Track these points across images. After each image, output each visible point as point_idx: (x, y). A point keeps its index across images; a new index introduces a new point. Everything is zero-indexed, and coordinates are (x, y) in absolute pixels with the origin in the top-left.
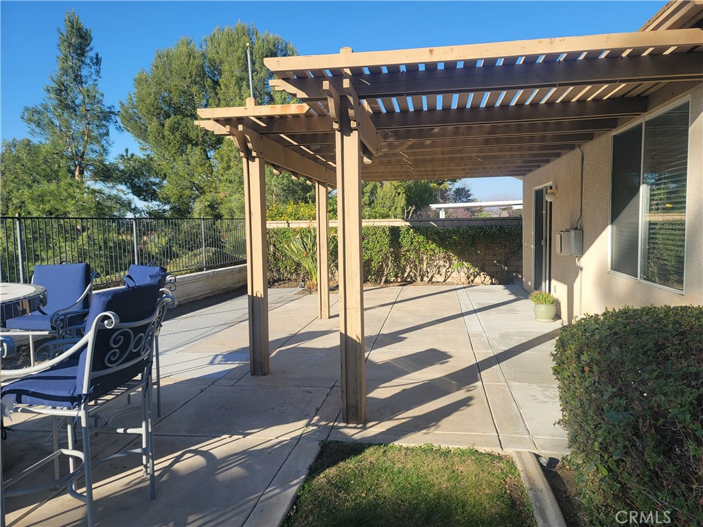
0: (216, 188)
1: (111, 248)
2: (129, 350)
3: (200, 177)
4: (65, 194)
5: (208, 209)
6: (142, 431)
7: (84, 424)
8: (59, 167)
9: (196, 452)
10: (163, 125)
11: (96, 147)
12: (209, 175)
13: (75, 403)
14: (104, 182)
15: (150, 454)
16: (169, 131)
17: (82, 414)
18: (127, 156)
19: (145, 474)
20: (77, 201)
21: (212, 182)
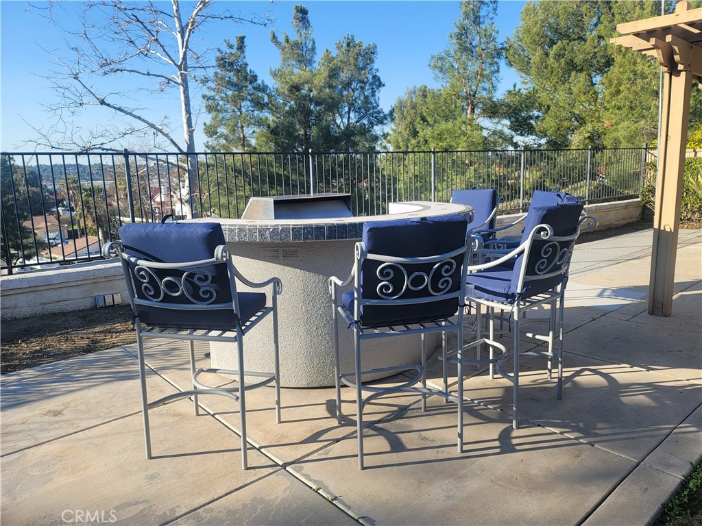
0: (599, 118)
1: (492, 181)
2: (555, 261)
3: (581, 107)
4: (459, 132)
5: (587, 141)
6: (549, 339)
7: (516, 318)
8: (456, 107)
9: (596, 372)
10: (547, 54)
11: (487, 85)
12: (593, 104)
13: (509, 300)
14: (490, 117)
15: (560, 359)
16: (554, 58)
17: (515, 309)
18: (514, 90)
19: (549, 378)
20: (468, 138)
21: (596, 111)
